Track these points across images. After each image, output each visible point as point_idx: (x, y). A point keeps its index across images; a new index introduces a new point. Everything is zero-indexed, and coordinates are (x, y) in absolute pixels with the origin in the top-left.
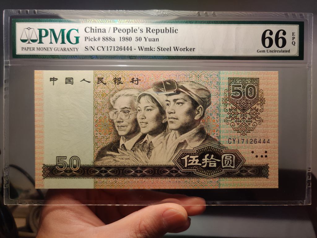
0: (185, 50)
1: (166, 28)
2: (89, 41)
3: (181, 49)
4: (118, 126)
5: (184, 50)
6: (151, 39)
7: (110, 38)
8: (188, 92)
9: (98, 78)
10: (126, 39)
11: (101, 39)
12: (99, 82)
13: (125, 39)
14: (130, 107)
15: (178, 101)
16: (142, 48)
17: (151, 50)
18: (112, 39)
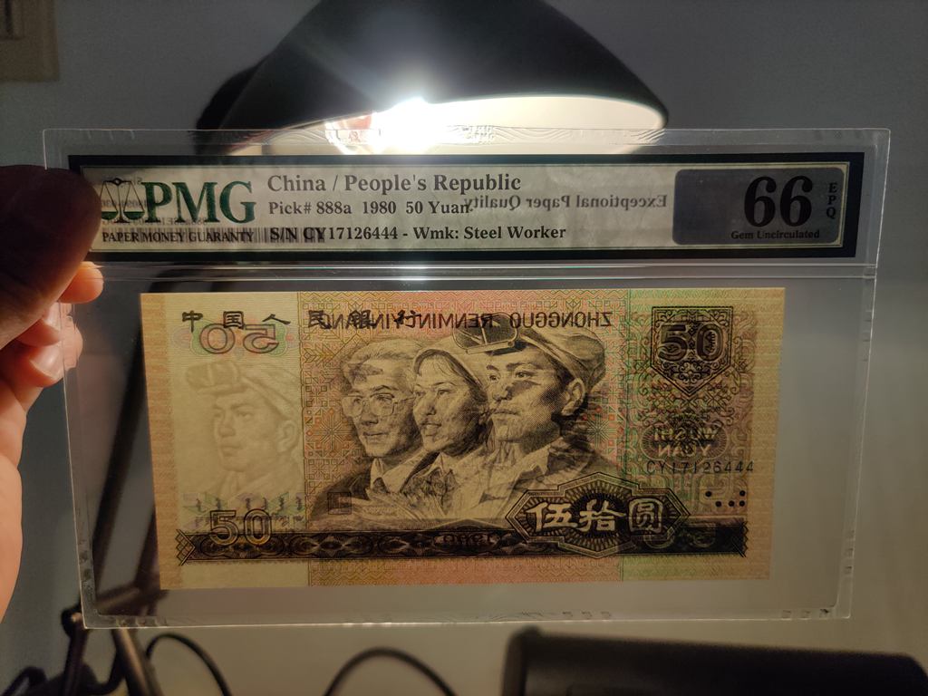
0: (539, 234)
1: (488, 176)
2: (282, 212)
3: (528, 233)
4: (365, 434)
5: (536, 236)
6: (448, 206)
7: (338, 204)
8: (545, 346)
9: (310, 312)
10: (380, 207)
11: (314, 208)
12: (313, 323)
13: (377, 208)
14: (396, 386)
15: (519, 369)
16: (425, 230)
17: (449, 235)
18: (342, 207)
